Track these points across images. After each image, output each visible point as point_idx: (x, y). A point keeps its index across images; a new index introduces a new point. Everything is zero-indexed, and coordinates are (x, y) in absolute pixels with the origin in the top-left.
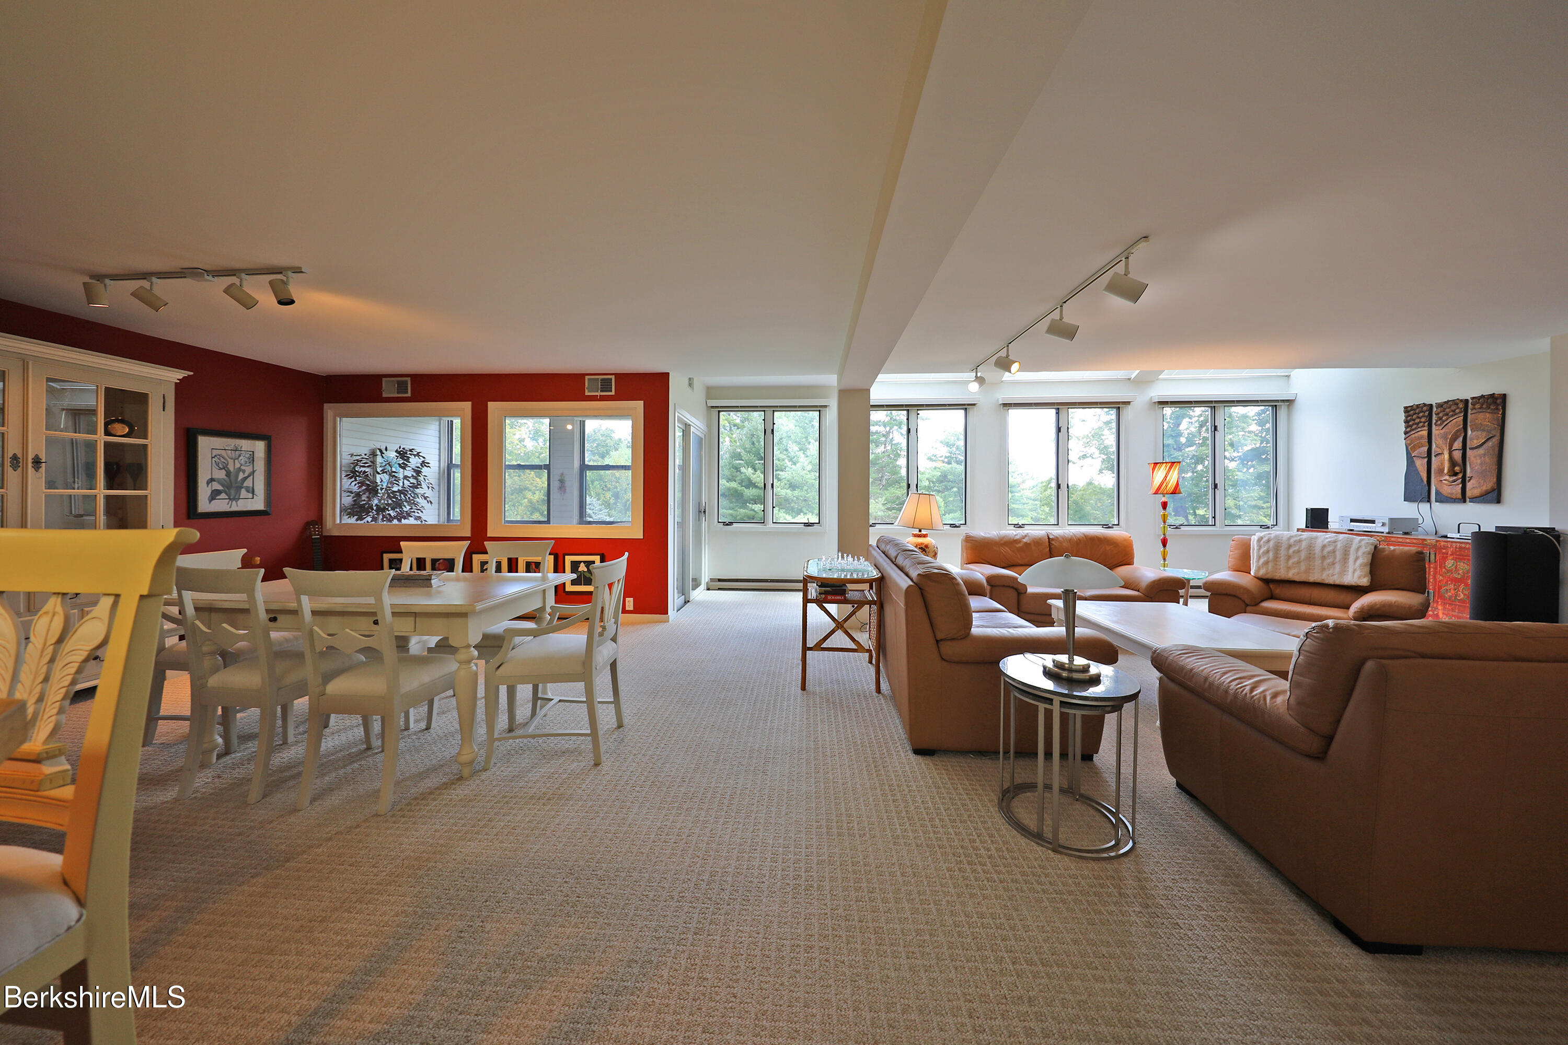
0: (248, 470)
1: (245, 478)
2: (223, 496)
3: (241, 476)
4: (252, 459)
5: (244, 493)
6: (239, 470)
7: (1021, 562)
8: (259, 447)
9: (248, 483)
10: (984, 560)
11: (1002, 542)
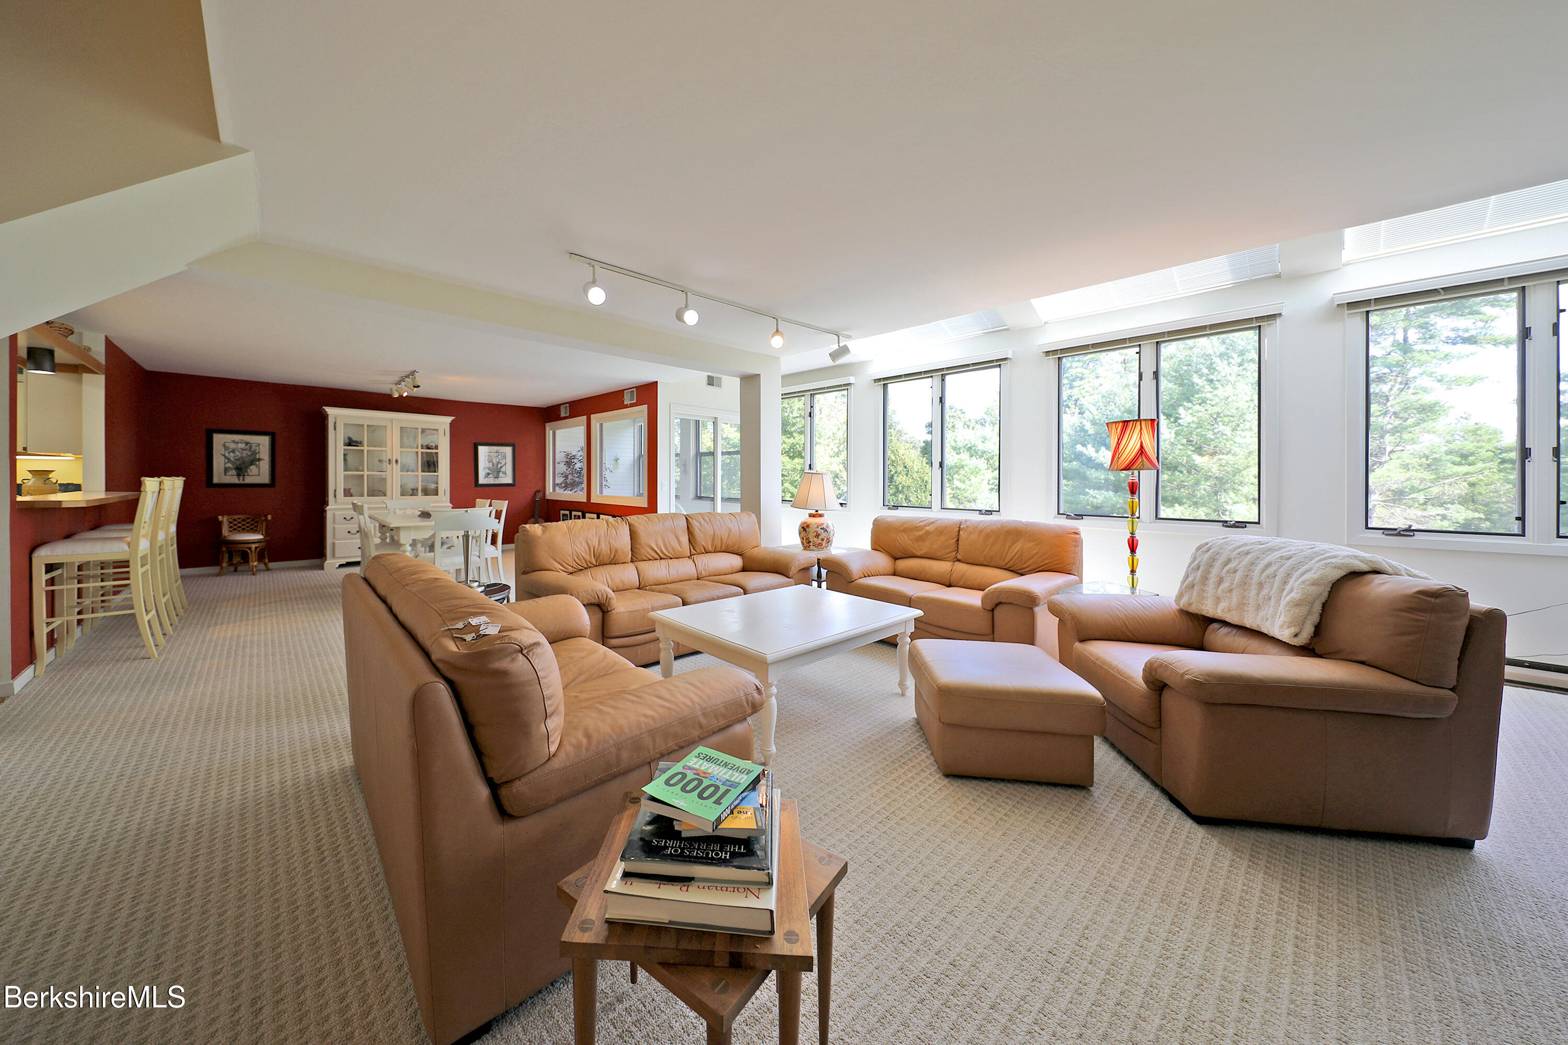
0: (503, 463)
1: (501, 467)
2: (491, 476)
3: (500, 466)
4: (504, 457)
5: (501, 475)
6: (498, 462)
7: (918, 554)
8: (508, 450)
9: (503, 469)
10: (881, 547)
11: (901, 528)
